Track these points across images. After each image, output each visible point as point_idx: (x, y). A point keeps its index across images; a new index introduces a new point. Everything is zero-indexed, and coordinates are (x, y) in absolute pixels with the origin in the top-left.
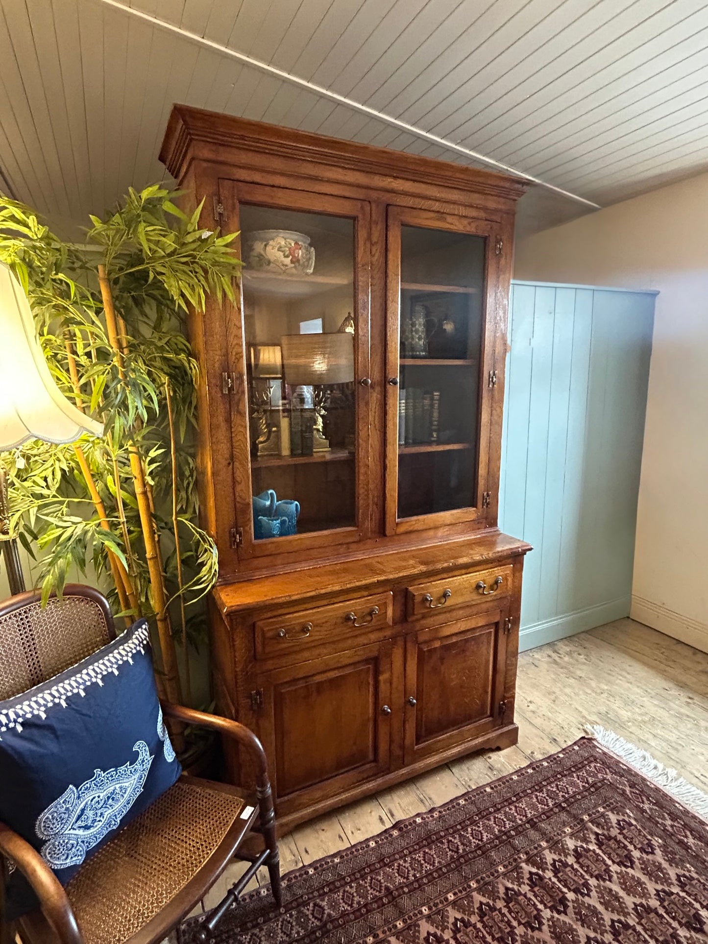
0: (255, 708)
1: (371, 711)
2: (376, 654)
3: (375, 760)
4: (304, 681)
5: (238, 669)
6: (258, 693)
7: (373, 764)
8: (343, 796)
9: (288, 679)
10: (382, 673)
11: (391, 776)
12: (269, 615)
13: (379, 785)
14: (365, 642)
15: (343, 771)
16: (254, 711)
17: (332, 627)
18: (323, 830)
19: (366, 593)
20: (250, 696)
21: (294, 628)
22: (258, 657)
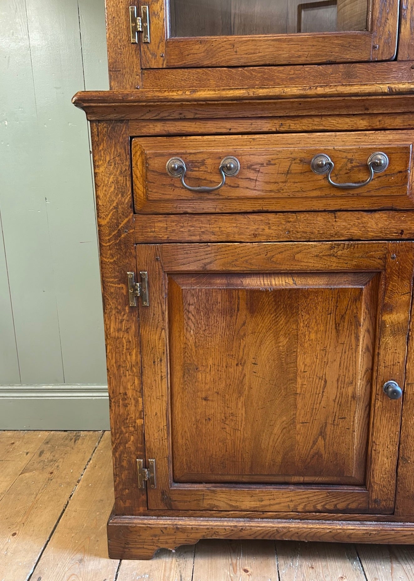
0: (133, 303)
1: (360, 384)
2: (376, 263)
3: (364, 482)
4: (224, 281)
5: (104, 222)
6: (139, 278)
7: (357, 489)
8: (294, 525)
9: (192, 267)
10: (388, 308)
11: (397, 526)
12: (158, 128)
13: (368, 533)
14: (356, 232)
15: (296, 479)
16: (132, 308)
17: (283, 178)
18: (246, 571)
19: (362, 123)
20: (124, 279)
21: (203, 163)
22: (138, 207)
